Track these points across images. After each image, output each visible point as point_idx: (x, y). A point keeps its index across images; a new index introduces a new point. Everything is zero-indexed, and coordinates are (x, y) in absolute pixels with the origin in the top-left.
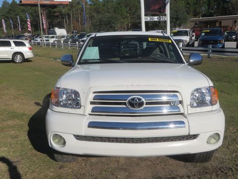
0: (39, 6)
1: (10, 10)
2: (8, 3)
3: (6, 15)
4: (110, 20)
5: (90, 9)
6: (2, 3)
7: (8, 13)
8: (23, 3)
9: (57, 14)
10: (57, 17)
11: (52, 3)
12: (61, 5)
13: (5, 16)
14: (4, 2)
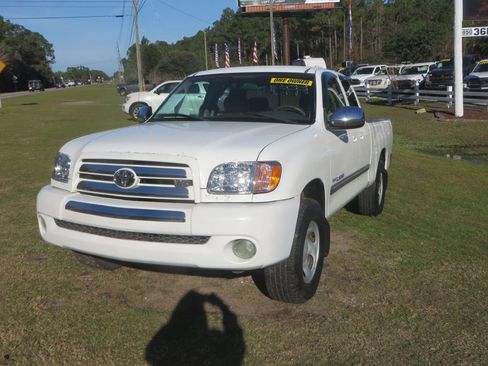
0: (271, 15)
1: (235, 25)
2: (232, 11)
3: (228, 35)
4: (422, 36)
5: (385, 15)
6: (222, 13)
7: (231, 30)
8: (247, 11)
9: (315, 28)
10: (317, 33)
11: (302, 7)
12: (318, 10)
13: (225, 36)
14: (225, 11)
